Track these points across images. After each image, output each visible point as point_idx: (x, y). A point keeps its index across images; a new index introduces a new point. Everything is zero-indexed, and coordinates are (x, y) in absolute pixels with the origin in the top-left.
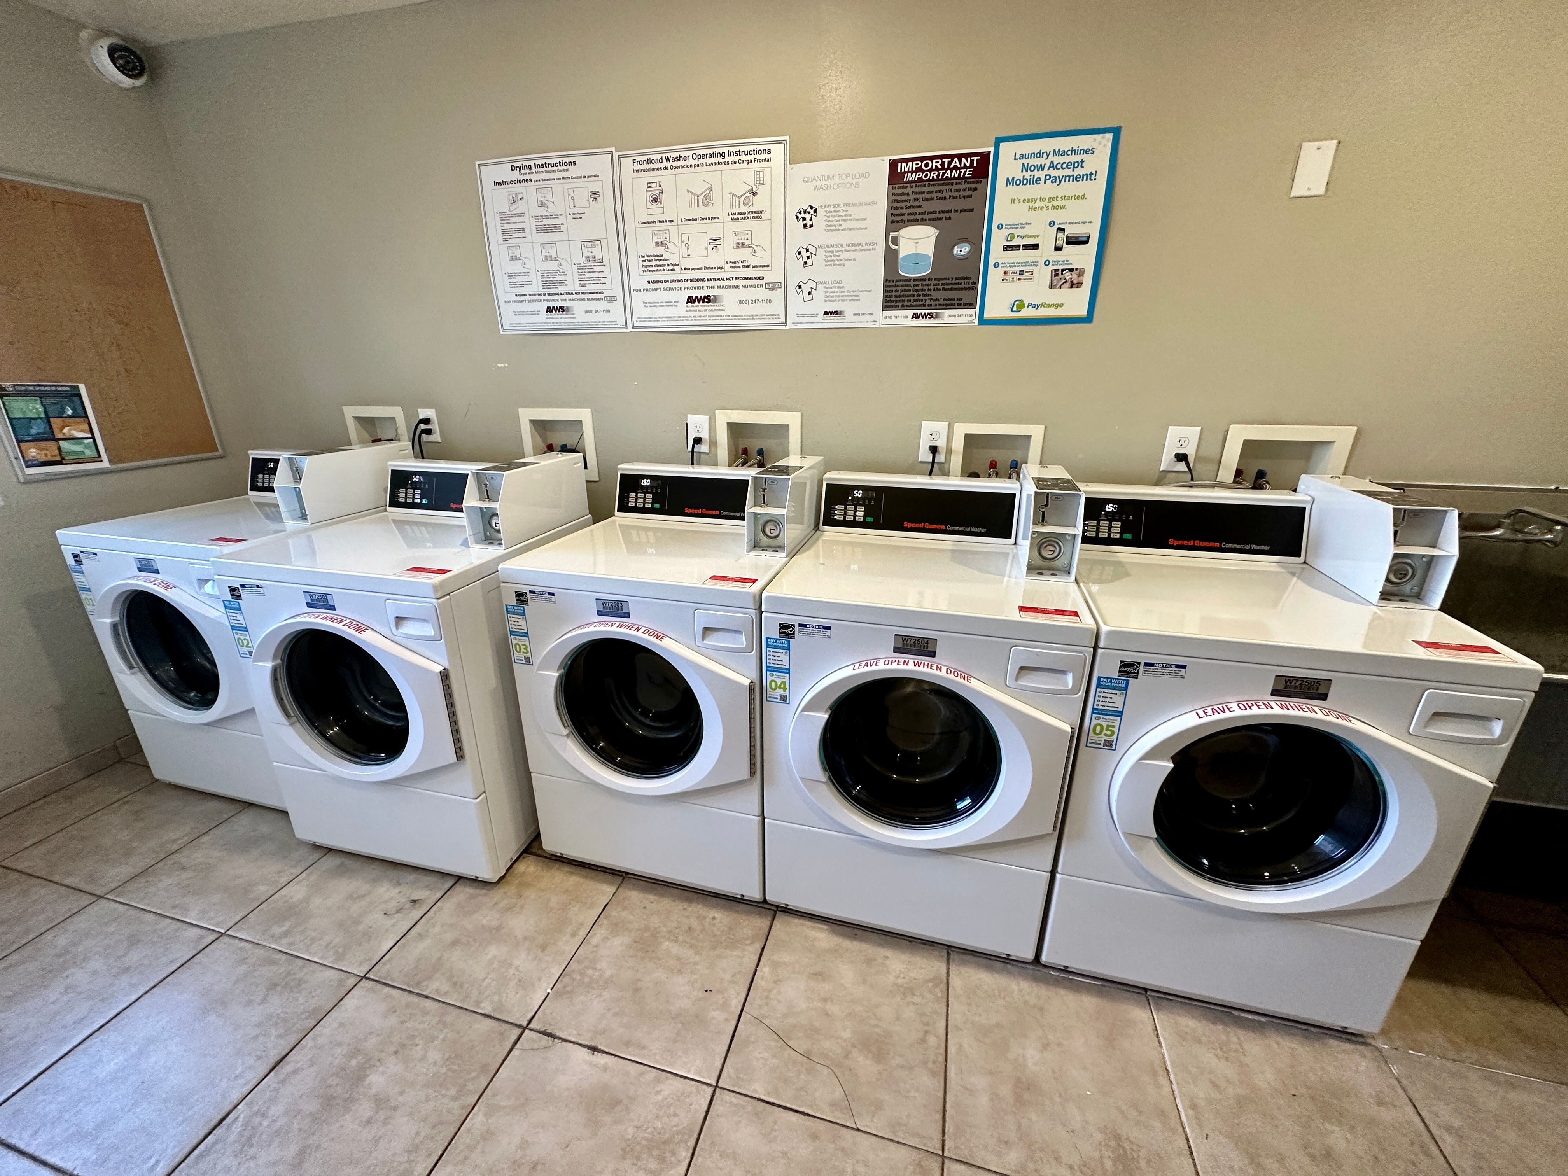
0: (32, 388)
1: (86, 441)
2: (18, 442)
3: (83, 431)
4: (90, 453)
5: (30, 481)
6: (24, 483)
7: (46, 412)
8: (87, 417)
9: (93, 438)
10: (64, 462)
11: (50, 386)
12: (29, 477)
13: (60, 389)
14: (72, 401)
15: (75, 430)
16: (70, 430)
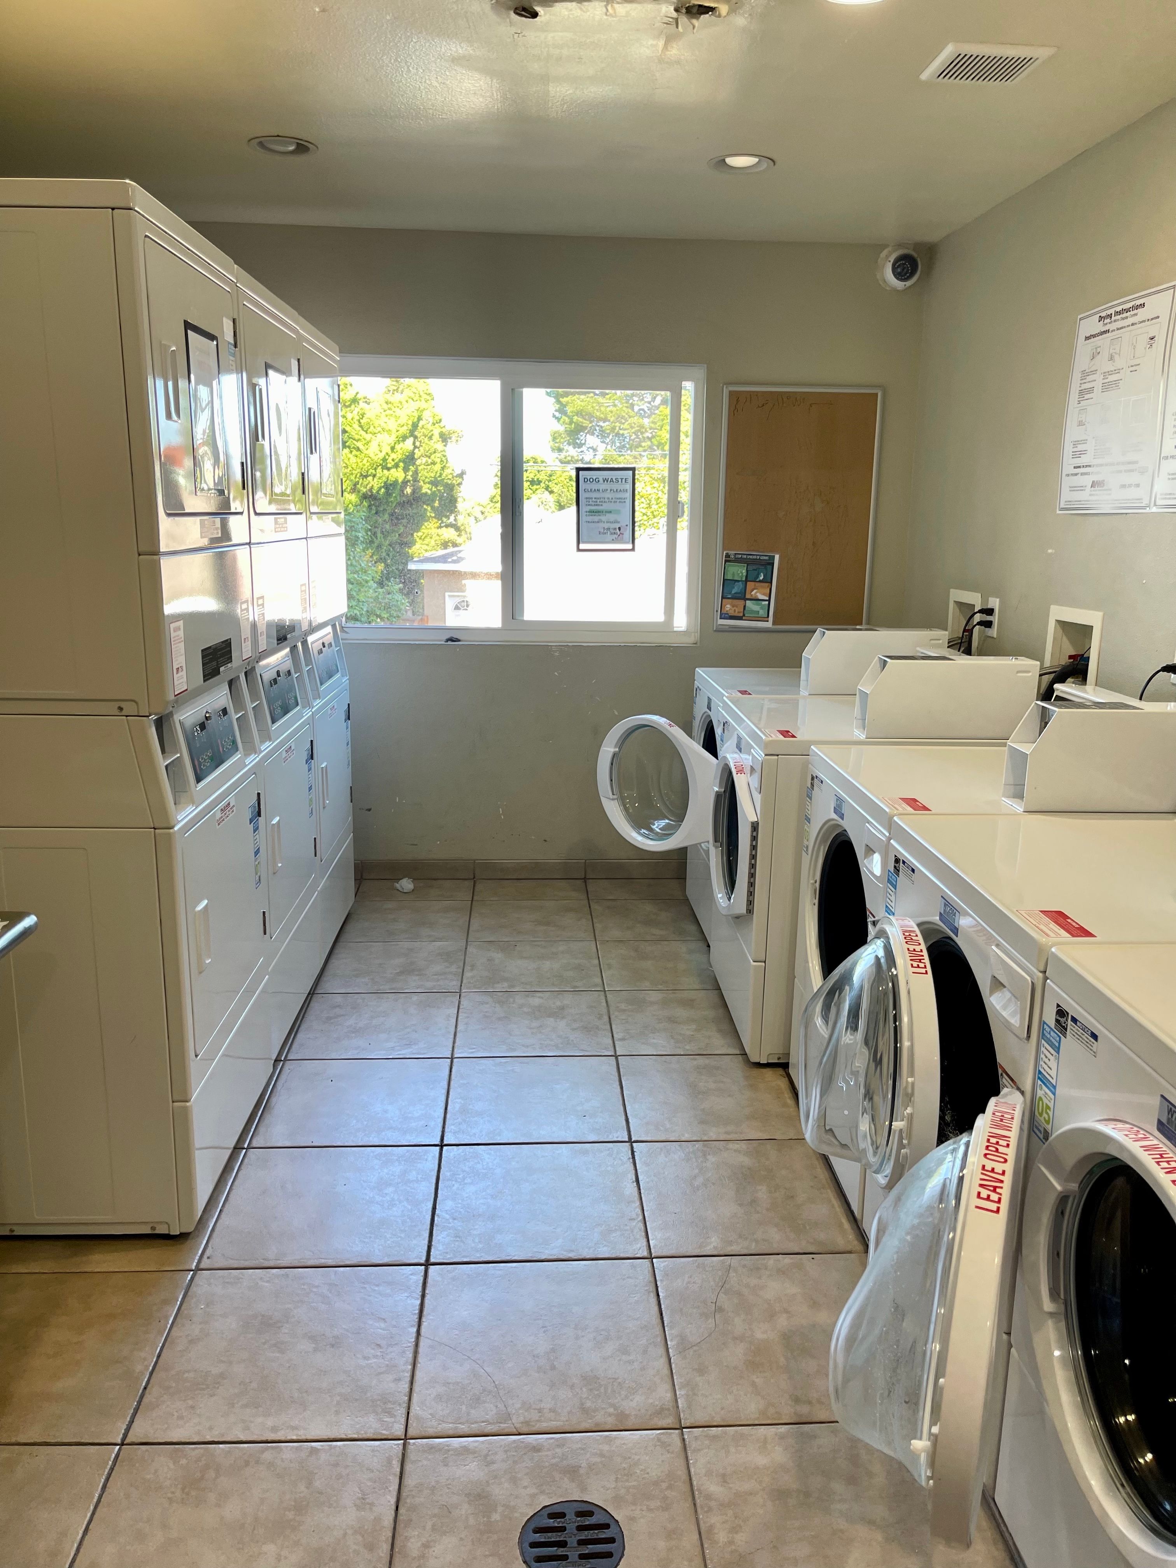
0: (745, 556)
1: (764, 603)
2: (723, 598)
3: (764, 594)
4: (762, 613)
5: (720, 630)
6: (715, 631)
7: (747, 577)
8: (771, 583)
9: (769, 600)
10: (744, 618)
11: (757, 555)
12: (720, 627)
13: (762, 558)
14: (766, 569)
15: (760, 593)
16: (756, 593)
